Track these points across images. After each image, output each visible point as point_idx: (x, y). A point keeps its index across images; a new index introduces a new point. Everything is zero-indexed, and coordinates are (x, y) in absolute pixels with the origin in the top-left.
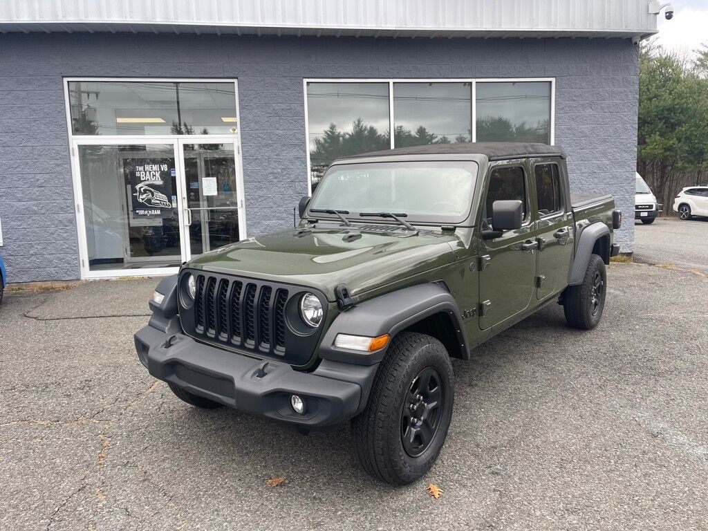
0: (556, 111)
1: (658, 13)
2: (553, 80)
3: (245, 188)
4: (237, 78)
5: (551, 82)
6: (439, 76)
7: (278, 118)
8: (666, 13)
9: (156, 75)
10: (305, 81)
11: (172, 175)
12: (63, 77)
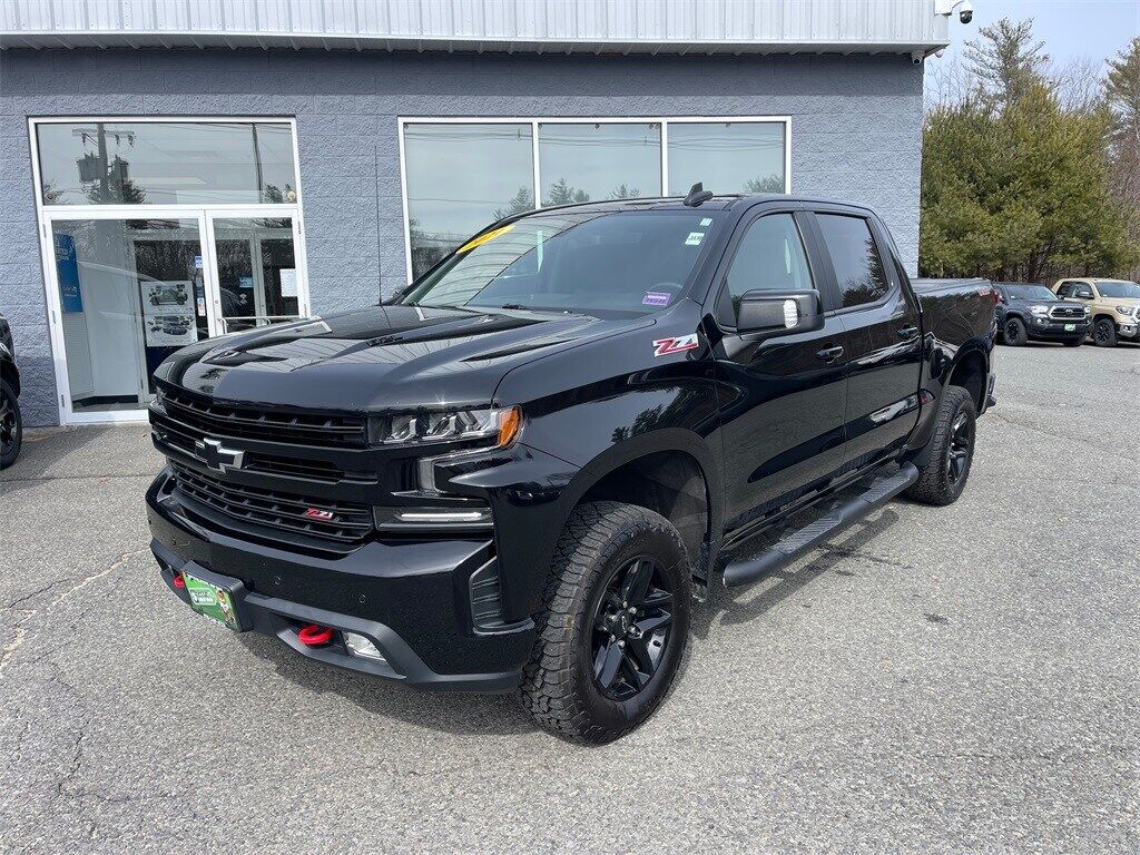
0: (792, 167)
1: (949, 14)
2: (788, 119)
3: (311, 286)
4: (294, 116)
5: (785, 122)
6: (608, 113)
7: (358, 179)
8: (961, 13)
9: (169, 112)
10: (401, 121)
11: (197, 266)
12: (28, 117)
